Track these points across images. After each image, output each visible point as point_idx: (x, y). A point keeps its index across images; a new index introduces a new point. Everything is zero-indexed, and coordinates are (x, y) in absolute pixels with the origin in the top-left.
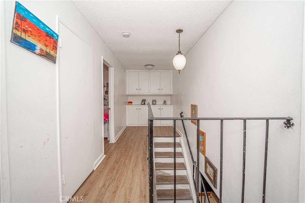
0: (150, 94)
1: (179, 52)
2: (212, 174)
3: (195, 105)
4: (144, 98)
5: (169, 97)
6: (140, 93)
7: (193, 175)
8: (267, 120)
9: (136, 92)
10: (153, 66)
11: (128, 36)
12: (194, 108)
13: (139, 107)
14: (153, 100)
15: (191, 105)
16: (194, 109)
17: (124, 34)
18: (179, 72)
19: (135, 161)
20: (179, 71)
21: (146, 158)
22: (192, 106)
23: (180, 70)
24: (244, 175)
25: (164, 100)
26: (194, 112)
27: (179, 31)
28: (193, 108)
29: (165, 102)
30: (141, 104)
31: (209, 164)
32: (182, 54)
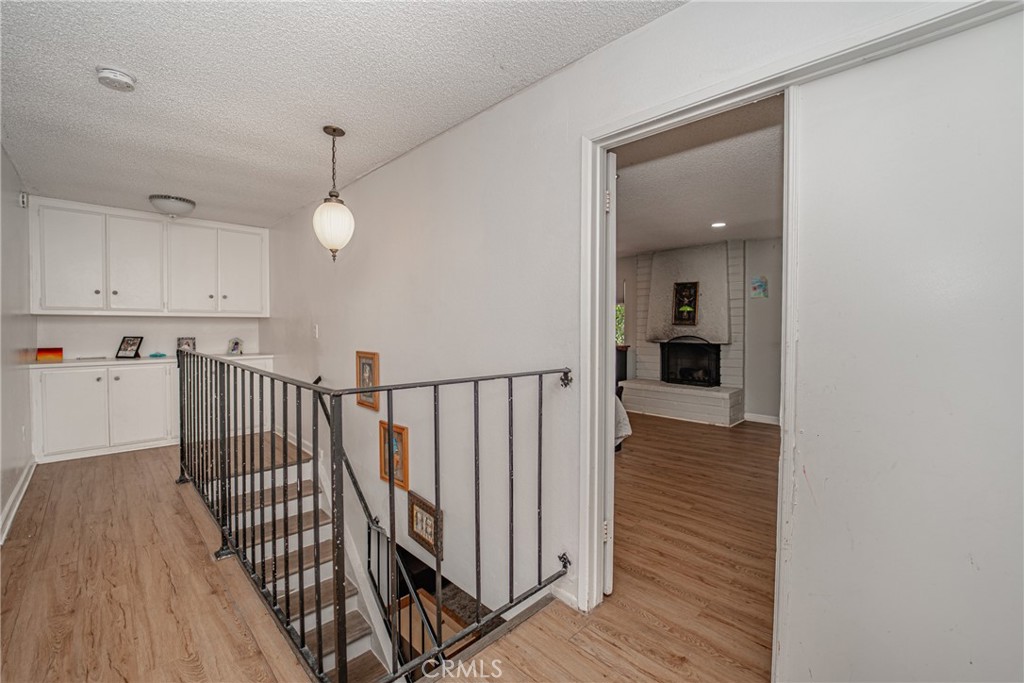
0: (166, 313)
1: (333, 196)
2: (429, 530)
3: (374, 354)
4: (132, 330)
5: (255, 326)
6: (115, 310)
7: (369, 562)
8: (541, 376)
9: (89, 304)
10: (193, 203)
11: (128, 87)
12: (367, 361)
13: (111, 369)
14: (179, 339)
15: (357, 352)
16: (370, 365)
17: (106, 74)
18: (334, 256)
19: (164, 578)
20: (334, 252)
21: (208, 557)
22: (360, 355)
23: (337, 250)
24: (512, 481)
25: (233, 336)
26: (366, 375)
27: (334, 132)
28: (364, 361)
29: (237, 344)
30: (117, 357)
31: (420, 507)
32: (342, 202)
